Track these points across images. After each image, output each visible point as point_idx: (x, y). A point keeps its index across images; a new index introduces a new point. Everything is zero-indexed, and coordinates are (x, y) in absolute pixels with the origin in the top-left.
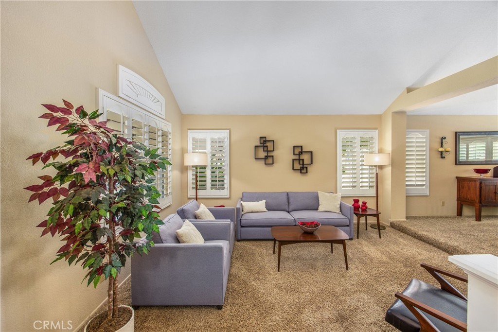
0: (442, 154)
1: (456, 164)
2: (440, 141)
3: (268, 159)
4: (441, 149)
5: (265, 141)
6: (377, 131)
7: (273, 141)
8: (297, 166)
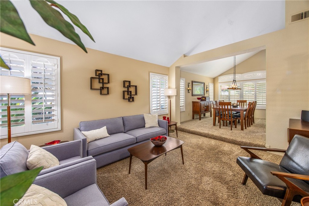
0: (188, 91)
1: (192, 96)
2: (188, 84)
3: (104, 90)
4: (188, 89)
5: (101, 74)
6: (168, 76)
7: (108, 75)
8: (127, 96)
